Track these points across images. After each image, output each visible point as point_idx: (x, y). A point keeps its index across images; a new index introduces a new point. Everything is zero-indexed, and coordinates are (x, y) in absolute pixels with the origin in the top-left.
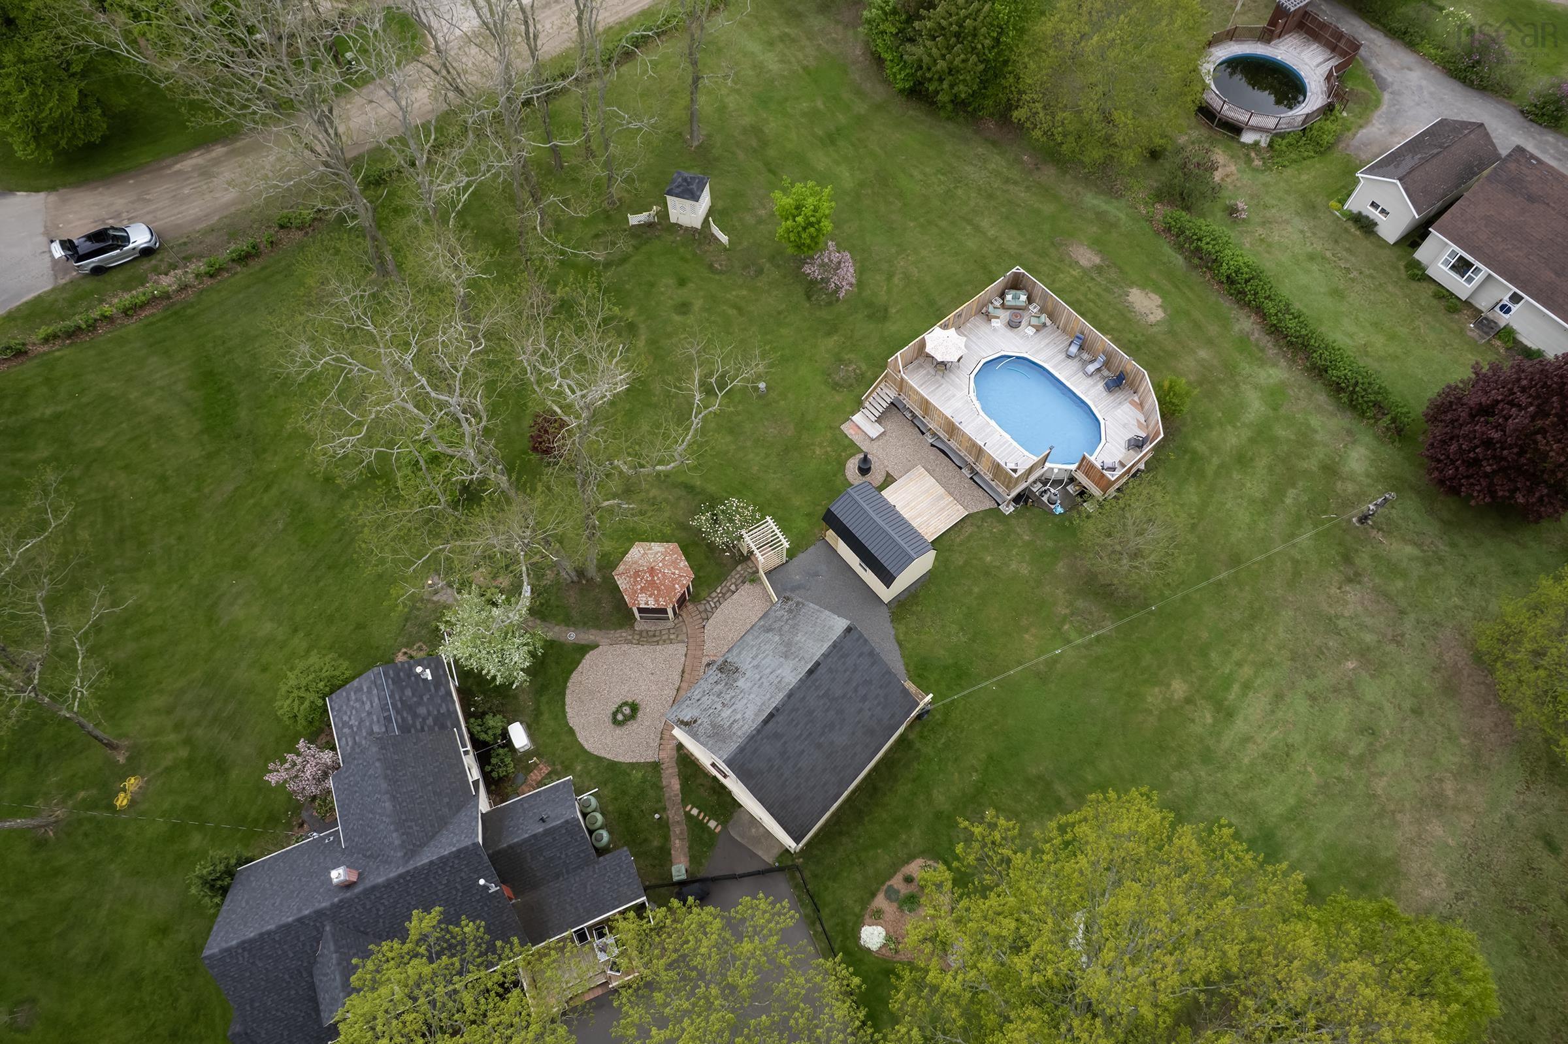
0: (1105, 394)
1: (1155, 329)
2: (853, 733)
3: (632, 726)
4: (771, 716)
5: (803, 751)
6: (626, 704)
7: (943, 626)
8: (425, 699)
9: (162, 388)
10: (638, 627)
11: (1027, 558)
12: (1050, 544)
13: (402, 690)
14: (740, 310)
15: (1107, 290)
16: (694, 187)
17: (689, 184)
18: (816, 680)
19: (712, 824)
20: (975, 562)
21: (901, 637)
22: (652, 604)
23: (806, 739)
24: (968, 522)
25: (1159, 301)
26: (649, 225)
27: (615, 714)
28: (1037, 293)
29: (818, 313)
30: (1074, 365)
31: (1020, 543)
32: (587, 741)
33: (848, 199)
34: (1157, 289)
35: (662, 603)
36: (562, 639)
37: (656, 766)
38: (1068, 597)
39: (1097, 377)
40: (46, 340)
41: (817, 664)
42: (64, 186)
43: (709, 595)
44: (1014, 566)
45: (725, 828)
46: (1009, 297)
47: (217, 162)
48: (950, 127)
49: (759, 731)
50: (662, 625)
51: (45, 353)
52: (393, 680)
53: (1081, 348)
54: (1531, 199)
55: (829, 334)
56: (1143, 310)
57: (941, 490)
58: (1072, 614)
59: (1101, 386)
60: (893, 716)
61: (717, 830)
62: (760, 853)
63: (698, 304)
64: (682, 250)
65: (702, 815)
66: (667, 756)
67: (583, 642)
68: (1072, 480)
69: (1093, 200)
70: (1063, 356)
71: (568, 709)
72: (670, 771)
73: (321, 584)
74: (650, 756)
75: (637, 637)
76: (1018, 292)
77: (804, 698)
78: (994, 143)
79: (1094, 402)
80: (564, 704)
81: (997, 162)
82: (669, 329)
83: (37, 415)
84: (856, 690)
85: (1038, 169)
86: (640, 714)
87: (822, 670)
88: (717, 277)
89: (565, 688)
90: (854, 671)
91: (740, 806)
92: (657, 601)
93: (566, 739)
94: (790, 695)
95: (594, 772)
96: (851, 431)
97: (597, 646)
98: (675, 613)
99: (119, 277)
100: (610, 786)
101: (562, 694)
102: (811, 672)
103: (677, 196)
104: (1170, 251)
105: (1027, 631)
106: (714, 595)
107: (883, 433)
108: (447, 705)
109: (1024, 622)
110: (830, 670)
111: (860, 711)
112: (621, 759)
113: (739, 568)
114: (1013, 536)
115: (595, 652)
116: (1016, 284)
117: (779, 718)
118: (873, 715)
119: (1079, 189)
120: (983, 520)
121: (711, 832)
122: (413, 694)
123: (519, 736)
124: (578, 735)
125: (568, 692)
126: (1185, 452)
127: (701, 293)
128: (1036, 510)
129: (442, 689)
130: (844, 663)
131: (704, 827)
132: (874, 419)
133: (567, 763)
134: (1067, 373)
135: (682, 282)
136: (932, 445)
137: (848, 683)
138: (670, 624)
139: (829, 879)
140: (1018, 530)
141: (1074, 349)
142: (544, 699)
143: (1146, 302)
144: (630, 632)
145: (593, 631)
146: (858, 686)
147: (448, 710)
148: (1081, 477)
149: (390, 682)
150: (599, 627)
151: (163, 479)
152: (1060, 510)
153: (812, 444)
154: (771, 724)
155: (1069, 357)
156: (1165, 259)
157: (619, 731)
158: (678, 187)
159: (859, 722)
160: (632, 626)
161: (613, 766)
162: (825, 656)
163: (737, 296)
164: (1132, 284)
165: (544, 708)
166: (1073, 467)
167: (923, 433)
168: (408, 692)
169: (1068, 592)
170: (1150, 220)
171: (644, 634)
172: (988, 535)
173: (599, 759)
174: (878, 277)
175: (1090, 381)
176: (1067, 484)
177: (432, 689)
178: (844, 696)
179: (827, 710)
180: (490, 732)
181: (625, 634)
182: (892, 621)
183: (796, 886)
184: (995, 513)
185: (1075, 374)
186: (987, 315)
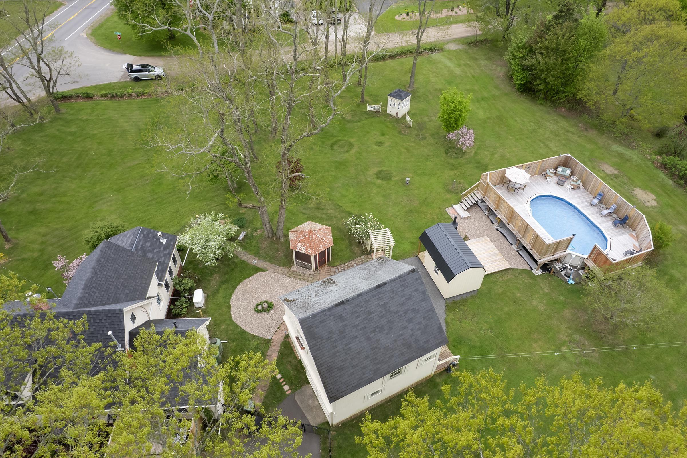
0: (613, 227)
1: (649, 209)
2: (396, 341)
3: (265, 315)
4: (342, 303)
5: (356, 337)
6: (267, 302)
7: (478, 323)
8: (155, 251)
9: (133, 122)
10: (293, 268)
11: (545, 302)
12: (561, 298)
13: (146, 241)
14: (408, 150)
15: (620, 185)
16: (403, 94)
17: (400, 92)
18: (380, 293)
19: (286, 388)
20: (508, 294)
21: (449, 320)
22: (303, 251)
23: (360, 329)
24: (510, 272)
25: (654, 198)
26: (377, 112)
27: (258, 305)
28: (578, 169)
29: (449, 160)
30: (594, 209)
31: (541, 292)
32: (235, 314)
33: (479, 122)
34: (653, 191)
35: (309, 252)
36: (249, 262)
37: (268, 342)
38: (569, 331)
39: (609, 218)
40: (102, 96)
41: (385, 283)
42: (144, 56)
43: (340, 265)
44: (535, 303)
45: (293, 393)
46: (560, 170)
48: (541, 107)
49: (330, 309)
50: (307, 271)
51: (99, 100)
52: (144, 235)
53: (601, 201)
55: (452, 169)
56: (643, 199)
57: (497, 251)
58: (570, 342)
59: (610, 223)
60: (427, 341)
61: (287, 393)
62: (309, 417)
63: (387, 144)
64: (388, 124)
65: (282, 380)
66: (278, 339)
67: (259, 267)
68: (583, 267)
69: (616, 148)
70: (589, 204)
71: (233, 295)
72: (275, 348)
73: (149, 207)
74: (267, 336)
75: (290, 273)
76: (566, 168)
77: (368, 301)
78: (564, 117)
79: (605, 229)
80: (233, 292)
81: (563, 123)
82: (369, 150)
83: (80, 117)
84: (406, 313)
85: (587, 130)
86: (272, 311)
87: (386, 288)
88: (402, 136)
89: (238, 284)
90: (408, 299)
91: (309, 383)
92: (307, 250)
93: (225, 310)
94: (359, 295)
95: (230, 332)
96: (451, 212)
97: (267, 271)
98: (316, 268)
99: (144, 83)
100: (235, 343)
101: (235, 287)
102: (379, 286)
103: (393, 97)
104: (664, 177)
105: (536, 342)
106: (343, 266)
107: (469, 217)
108: (165, 259)
109: (535, 336)
110: (392, 291)
111: (405, 328)
112: (249, 331)
113: (362, 257)
114: (537, 287)
115: (264, 273)
116: (566, 163)
117: (347, 307)
118: (413, 335)
119: (610, 142)
120: (519, 274)
121: (283, 392)
122: (150, 246)
123: (198, 297)
124: (232, 310)
125: (238, 287)
126: (666, 274)
127: (391, 140)
128: (556, 278)
129: (168, 251)
130: (403, 291)
131: (280, 388)
132: (465, 208)
133: (218, 322)
134: (589, 212)
135: (383, 135)
136: (497, 230)
137: (402, 304)
138: (311, 272)
139: (349, 453)
140: (542, 285)
141: (596, 201)
142: (224, 286)
143: (645, 196)
144: (287, 269)
145: (267, 263)
146: (408, 310)
147: (164, 261)
148: (590, 264)
149: (142, 235)
150: (271, 262)
151: (111, 151)
152: (571, 281)
153: (426, 212)
154: (339, 308)
155: (592, 205)
156: (661, 180)
157: (256, 316)
158: (395, 93)
159: (402, 335)
160: (290, 267)
161: (243, 333)
162: (392, 281)
163: (409, 145)
164: (636, 187)
165: (221, 291)
166: (586, 257)
167: (493, 223)
168: (148, 244)
169: (570, 328)
170: (653, 161)
171: (295, 273)
172: (521, 282)
173: (237, 326)
174: (486, 153)
175: (604, 219)
176: (579, 269)
177: (162, 248)
178: (397, 312)
179: (382, 317)
180: (183, 287)
181: (284, 269)
182: (446, 310)
183: (324, 449)
184: (529, 272)
185: (595, 213)
186: (545, 176)
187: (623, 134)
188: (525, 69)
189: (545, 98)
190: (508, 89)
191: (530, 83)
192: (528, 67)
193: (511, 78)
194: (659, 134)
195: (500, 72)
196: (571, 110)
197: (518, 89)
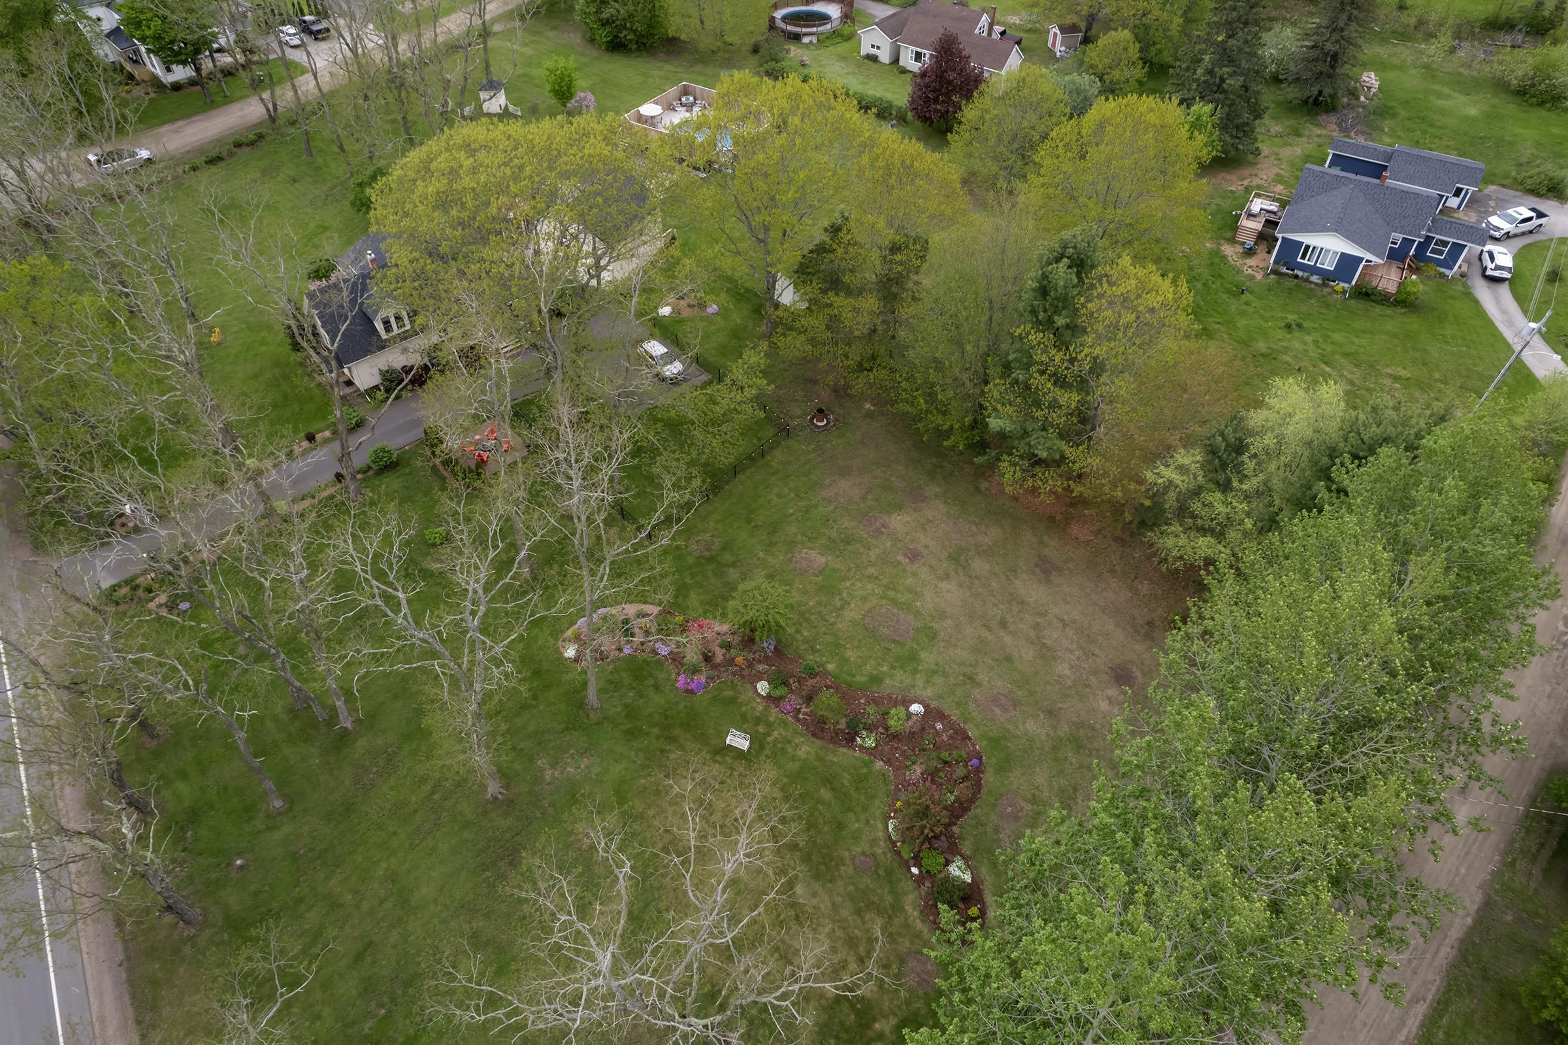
17: (489, 85)
28: (698, 92)
46: (683, 99)
47: (181, 127)
54: (935, 16)
76: (688, 97)
81: (667, 67)
116: (686, 92)
158: (483, 87)
186: (674, 109)
187: (726, 59)
188: (605, 23)
189: (638, 49)
190: (595, 53)
191: (616, 36)
192: (608, 20)
193: (592, 40)
194: (755, 50)
195: (576, 38)
196: (668, 53)
197: (607, 49)
